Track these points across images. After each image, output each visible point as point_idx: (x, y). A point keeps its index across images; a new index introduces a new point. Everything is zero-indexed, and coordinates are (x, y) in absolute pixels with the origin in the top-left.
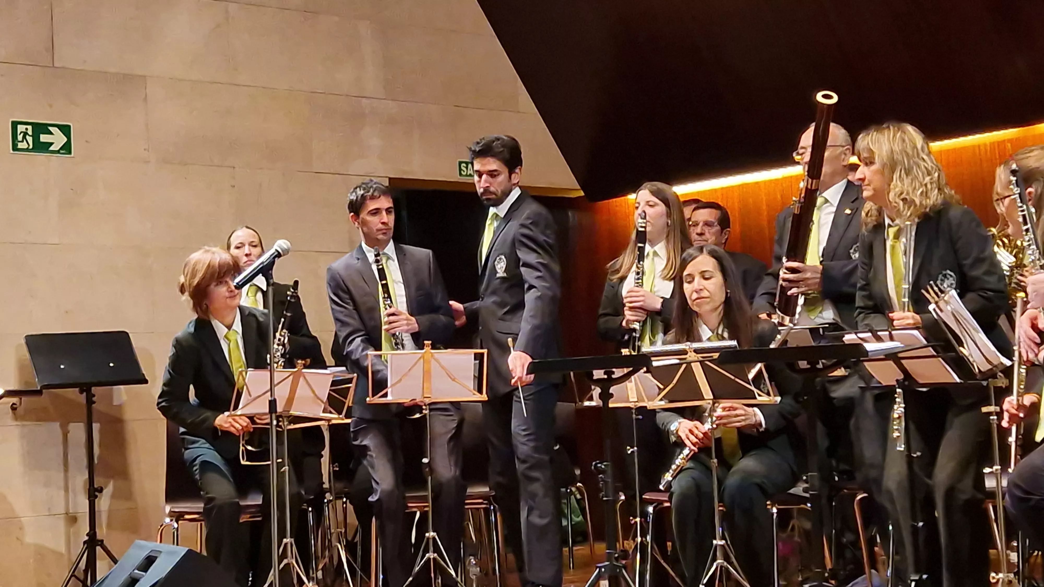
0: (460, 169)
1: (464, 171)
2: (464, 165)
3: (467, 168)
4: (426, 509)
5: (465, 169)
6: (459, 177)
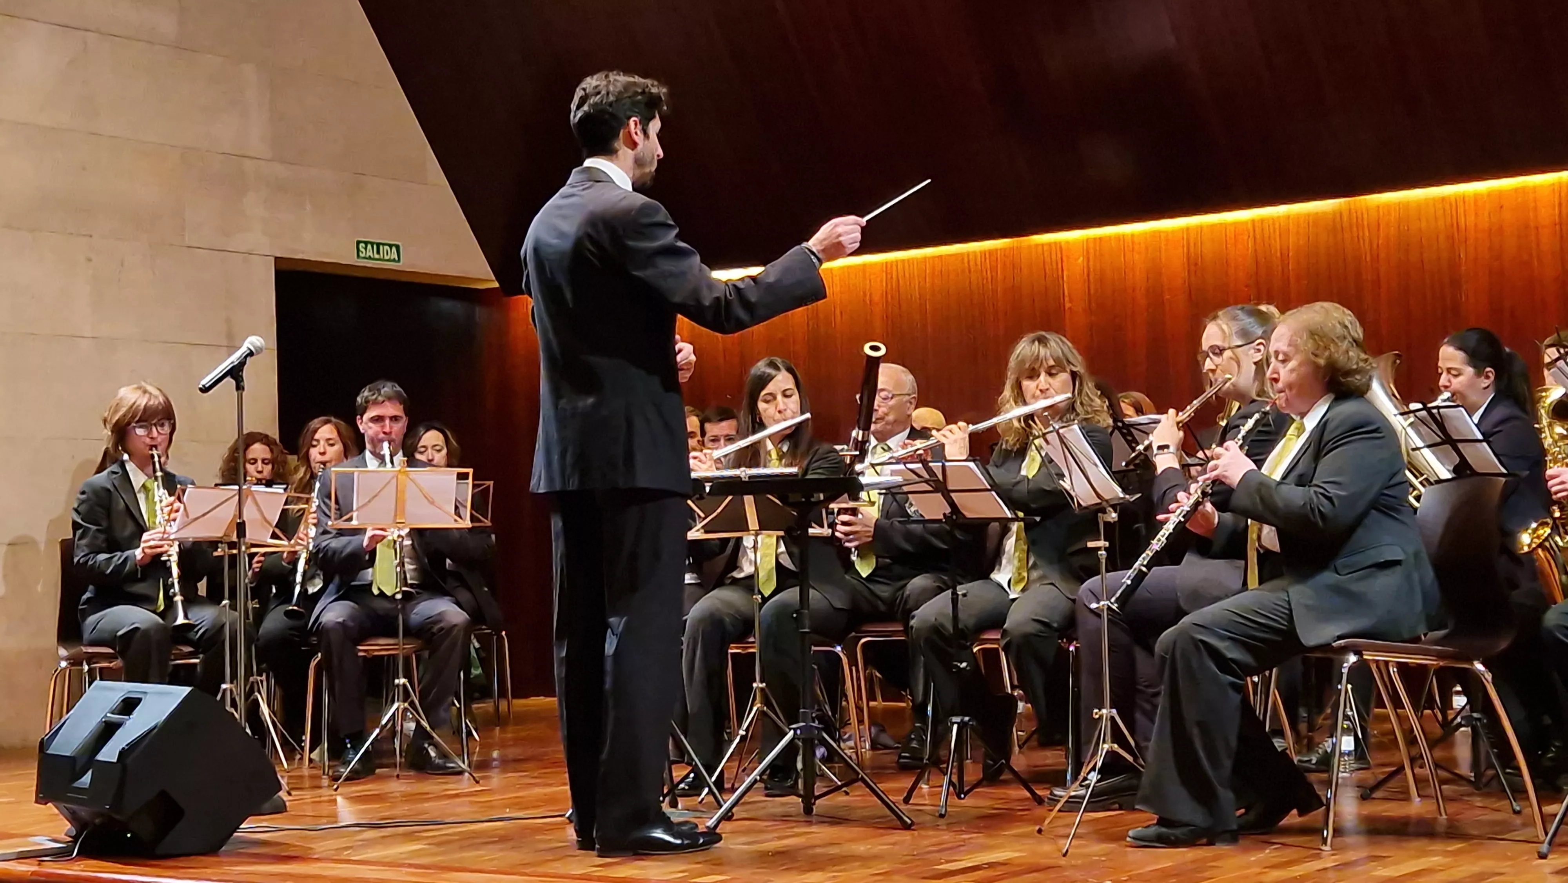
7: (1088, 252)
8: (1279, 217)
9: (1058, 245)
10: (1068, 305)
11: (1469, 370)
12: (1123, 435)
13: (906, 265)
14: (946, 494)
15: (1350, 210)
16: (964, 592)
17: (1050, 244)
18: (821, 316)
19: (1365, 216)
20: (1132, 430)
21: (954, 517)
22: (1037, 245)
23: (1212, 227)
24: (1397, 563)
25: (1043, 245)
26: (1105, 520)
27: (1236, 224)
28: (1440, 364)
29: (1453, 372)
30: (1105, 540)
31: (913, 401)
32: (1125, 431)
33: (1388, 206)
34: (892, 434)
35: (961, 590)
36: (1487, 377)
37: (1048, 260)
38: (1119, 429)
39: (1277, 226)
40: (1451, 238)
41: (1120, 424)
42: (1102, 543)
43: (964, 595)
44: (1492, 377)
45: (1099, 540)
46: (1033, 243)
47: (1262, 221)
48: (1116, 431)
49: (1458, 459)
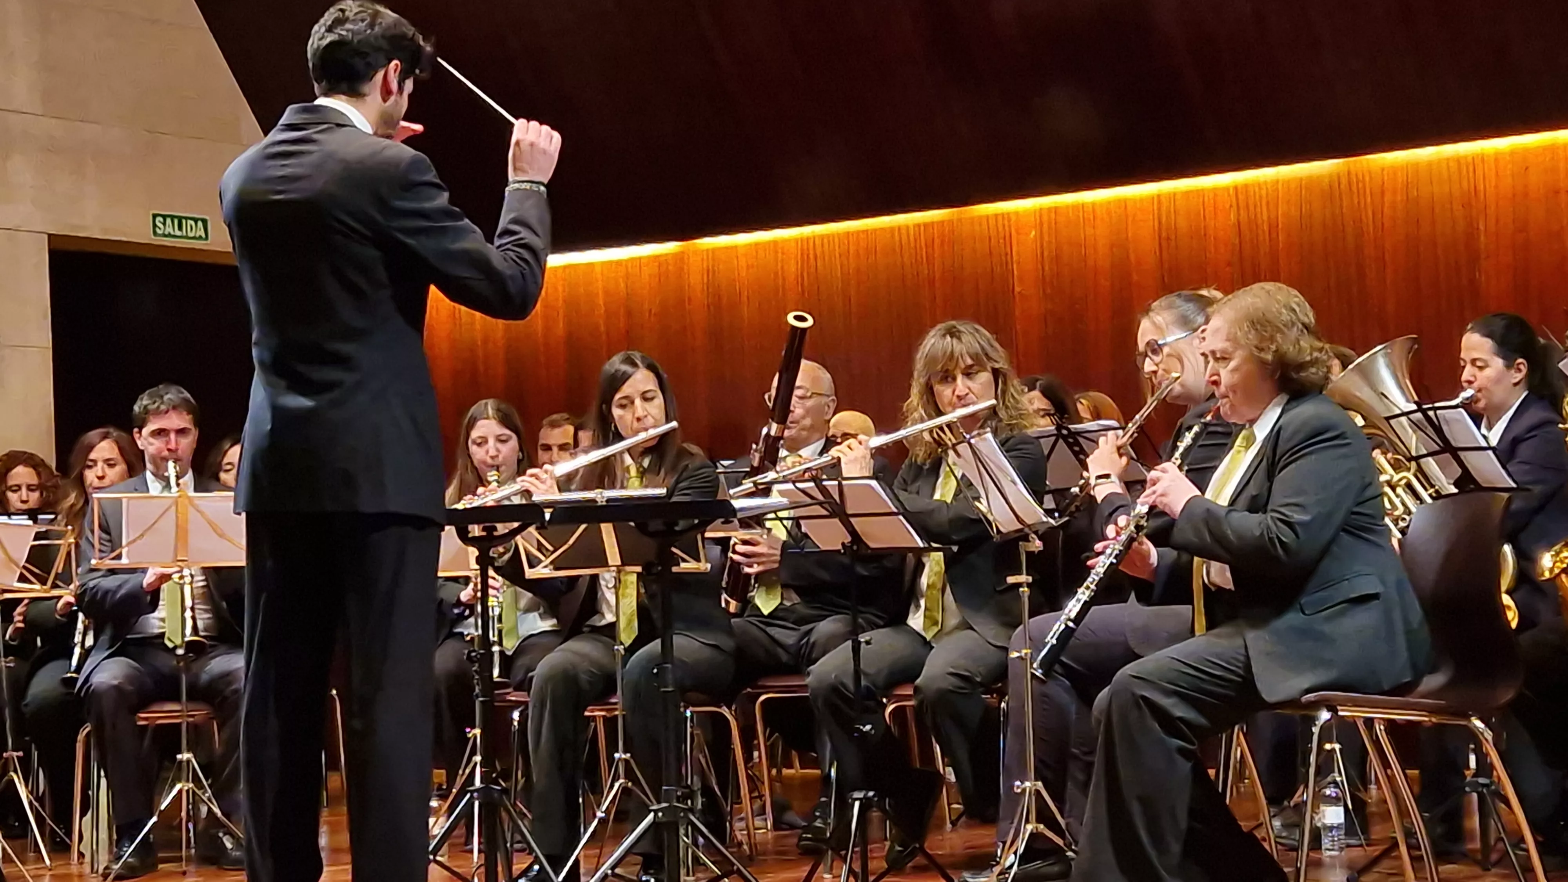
0: (155, 226)
1: (160, 228)
2: (161, 219)
3: (164, 224)
5: (161, 226)
6: (153, 237)
7: (1041, 224)
8: (1266, 183)
9: (1006, 216)
10: (1017, 289)
11: (1498, 363)
12: (1070, 446)
13: (825, 241)
14: (845, 519)
15: (1349, 173)
16: (868, 638)
17: (996, 216)
18: (725, 301)
19: (1367, 179)
20: (1081, 440)
21: (855, 548)
22: (980, 218)
23: (1187, 194)
24: (1375, 597)
25: (988, 217)
26: (1028, 550)
27: (1215, 191)
28: (1462, 355)
29: (1479, 364)
30: (1028, 574)
31: (831, 404)
32: (1071, 440)
33: (1394, 170)
34: (806, 443)
35: (863, 638)
36: (1520, 370)
37: (993, 233)
38: (1065, 438)
39: (1264, 192)
40: (1467, 205)
41: (1065, 432)
42: (1023, 578)
43: (868, 643)
44: (1524, 369)
45: (1020, 574)
46: (976, 214)
47: (1246, 186)
48: (1061, 441)
49: (1459, 471)
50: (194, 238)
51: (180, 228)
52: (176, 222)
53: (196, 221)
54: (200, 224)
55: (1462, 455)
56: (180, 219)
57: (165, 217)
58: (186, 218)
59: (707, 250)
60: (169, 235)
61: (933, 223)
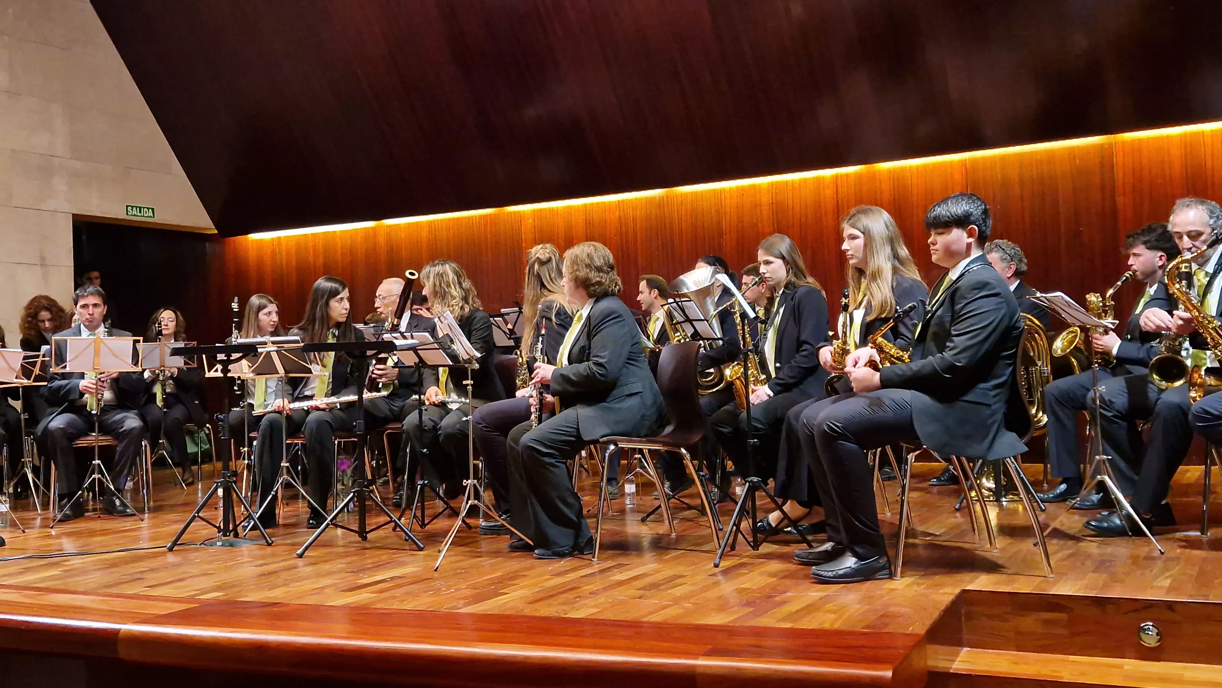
0: (127, 211)
4: (93, 444)
5: (131, 211)
6: (126, 216)
24: (638, 393)
49: (693, 330)
50: (147, 217)
51: (140, 212)
52: (138, 209)
53: (148, 209)
54: (150, 210)
55: (694, 323)
56: (140, 208)
57: (132, 207)
58: (144, 208)
59: (387, 226)
60: (135, 215)
61: (487, 215)
